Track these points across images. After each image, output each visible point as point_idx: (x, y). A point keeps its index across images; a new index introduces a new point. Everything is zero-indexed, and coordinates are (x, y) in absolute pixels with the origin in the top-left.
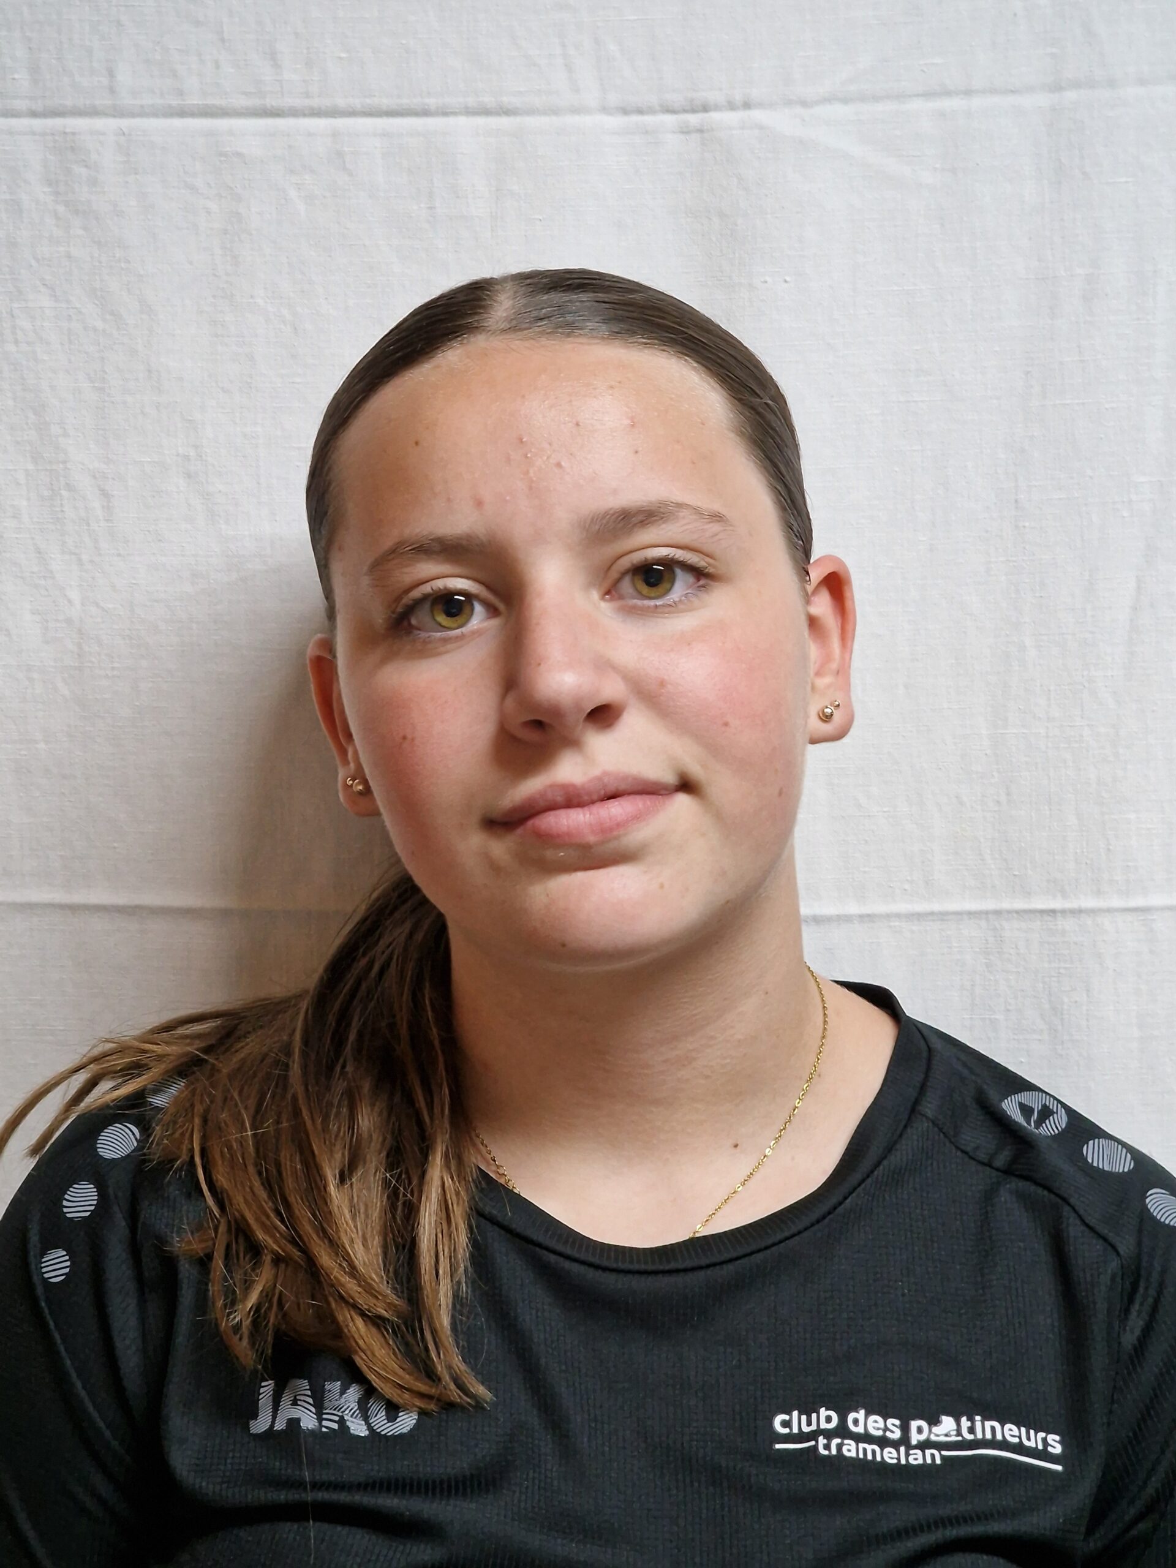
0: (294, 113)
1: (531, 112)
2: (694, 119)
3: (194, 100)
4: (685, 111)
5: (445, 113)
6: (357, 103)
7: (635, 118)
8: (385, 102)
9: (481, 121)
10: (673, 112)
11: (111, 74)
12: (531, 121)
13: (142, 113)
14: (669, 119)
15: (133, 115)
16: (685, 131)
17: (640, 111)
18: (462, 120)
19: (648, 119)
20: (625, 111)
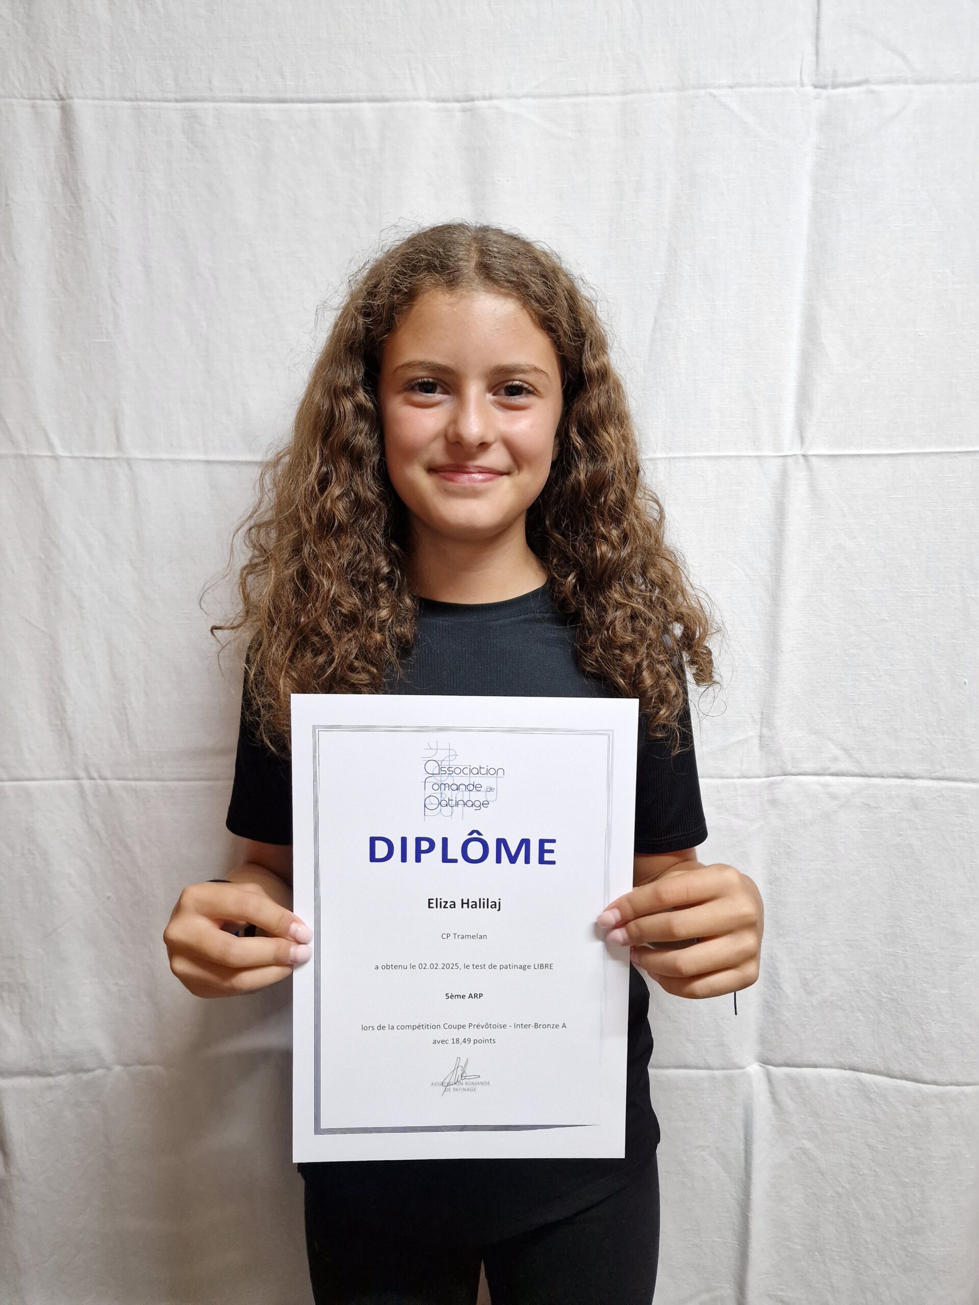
0: (292, 101)
1: (396, 99)
2: (467, 105)
3: (247, 94)
4: (464, 101)
5: (358, 100)
6: (320, 96)
7: (442, 105)
8: (332, 96)
9: (374, 105)
10: (458, 101)
11: (210, 81)
12: (397, 104)
13: (224, 100)
14: (457, 105)
15: (220, 101)
16: (464, 110)
17: (444, 101)
18: (365, 105)
19: (447, 105)
20: (438, 100)
